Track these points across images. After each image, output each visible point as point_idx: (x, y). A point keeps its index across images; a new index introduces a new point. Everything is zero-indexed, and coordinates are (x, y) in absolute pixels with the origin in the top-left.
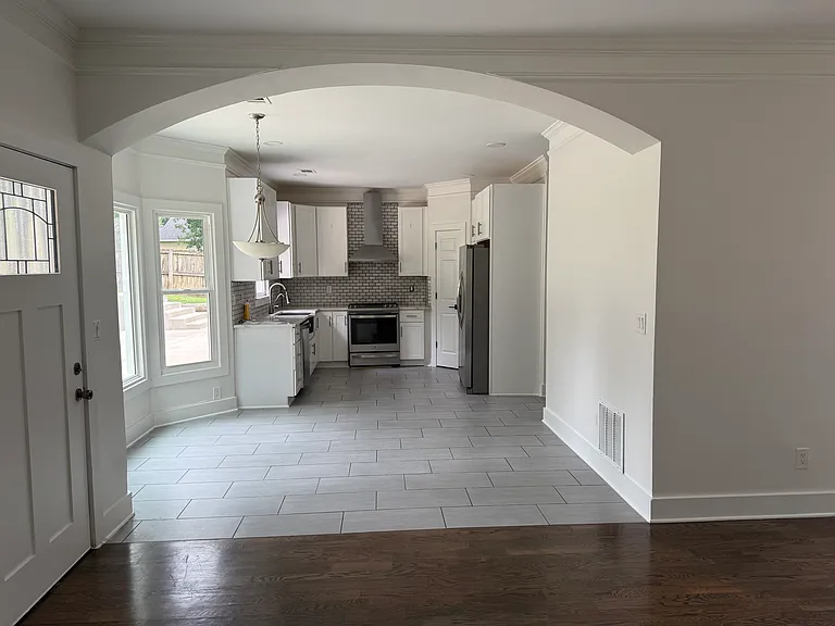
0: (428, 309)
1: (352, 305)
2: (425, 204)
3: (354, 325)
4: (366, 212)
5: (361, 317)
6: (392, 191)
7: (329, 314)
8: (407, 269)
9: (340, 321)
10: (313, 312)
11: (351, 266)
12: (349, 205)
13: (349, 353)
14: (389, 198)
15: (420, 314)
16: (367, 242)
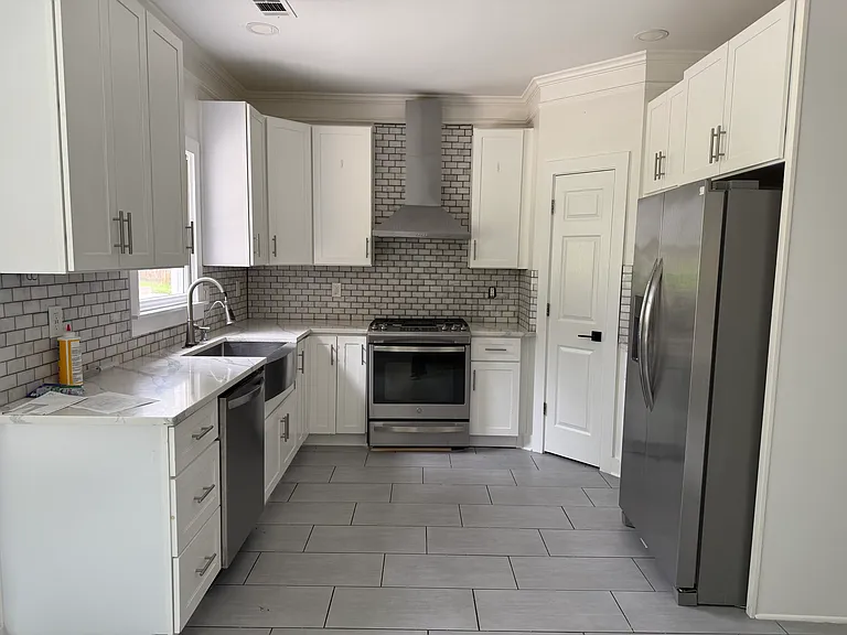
0: (529, 338)
1: (377, 323)
2: (528, 124)
3: (381, 364)
4: (410, 140)
5: (396, 349)
6: (461, 98)
7: (329, 341)
8: (487, 254)
9: (352, 354)
10: (289, 337)
11: (379, 246)
12: (378, 127)
13: (369, 420)
14: (455, 116)
15: (513, 346)
16: (411, 198)
